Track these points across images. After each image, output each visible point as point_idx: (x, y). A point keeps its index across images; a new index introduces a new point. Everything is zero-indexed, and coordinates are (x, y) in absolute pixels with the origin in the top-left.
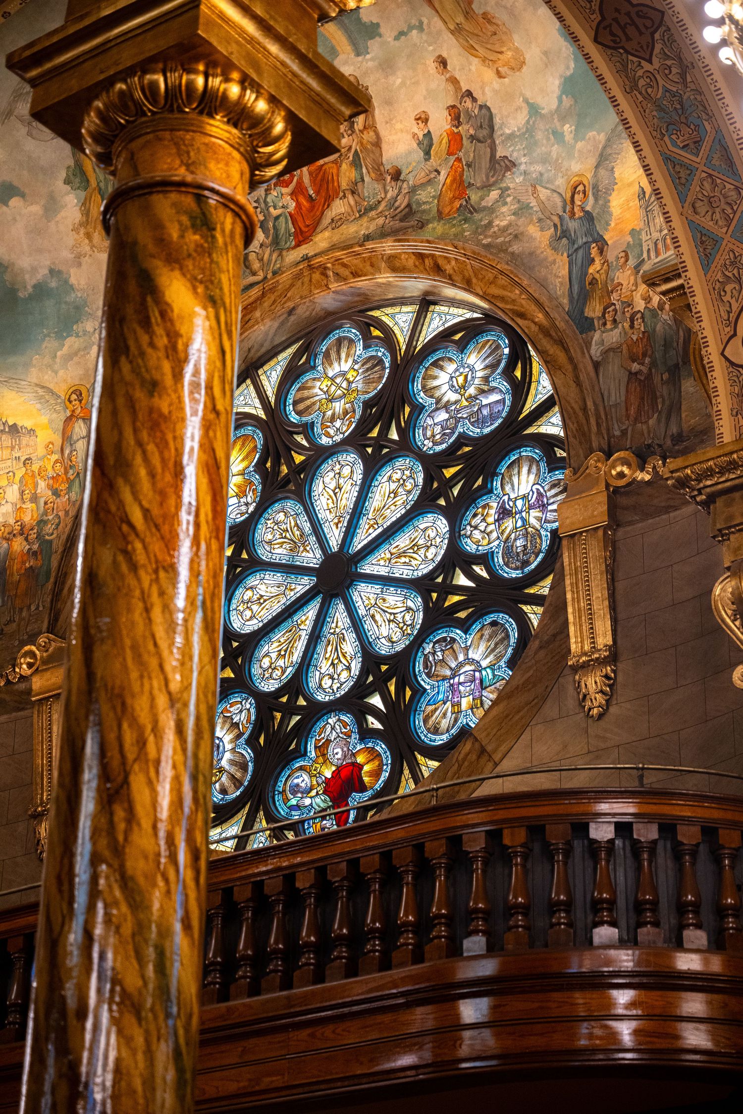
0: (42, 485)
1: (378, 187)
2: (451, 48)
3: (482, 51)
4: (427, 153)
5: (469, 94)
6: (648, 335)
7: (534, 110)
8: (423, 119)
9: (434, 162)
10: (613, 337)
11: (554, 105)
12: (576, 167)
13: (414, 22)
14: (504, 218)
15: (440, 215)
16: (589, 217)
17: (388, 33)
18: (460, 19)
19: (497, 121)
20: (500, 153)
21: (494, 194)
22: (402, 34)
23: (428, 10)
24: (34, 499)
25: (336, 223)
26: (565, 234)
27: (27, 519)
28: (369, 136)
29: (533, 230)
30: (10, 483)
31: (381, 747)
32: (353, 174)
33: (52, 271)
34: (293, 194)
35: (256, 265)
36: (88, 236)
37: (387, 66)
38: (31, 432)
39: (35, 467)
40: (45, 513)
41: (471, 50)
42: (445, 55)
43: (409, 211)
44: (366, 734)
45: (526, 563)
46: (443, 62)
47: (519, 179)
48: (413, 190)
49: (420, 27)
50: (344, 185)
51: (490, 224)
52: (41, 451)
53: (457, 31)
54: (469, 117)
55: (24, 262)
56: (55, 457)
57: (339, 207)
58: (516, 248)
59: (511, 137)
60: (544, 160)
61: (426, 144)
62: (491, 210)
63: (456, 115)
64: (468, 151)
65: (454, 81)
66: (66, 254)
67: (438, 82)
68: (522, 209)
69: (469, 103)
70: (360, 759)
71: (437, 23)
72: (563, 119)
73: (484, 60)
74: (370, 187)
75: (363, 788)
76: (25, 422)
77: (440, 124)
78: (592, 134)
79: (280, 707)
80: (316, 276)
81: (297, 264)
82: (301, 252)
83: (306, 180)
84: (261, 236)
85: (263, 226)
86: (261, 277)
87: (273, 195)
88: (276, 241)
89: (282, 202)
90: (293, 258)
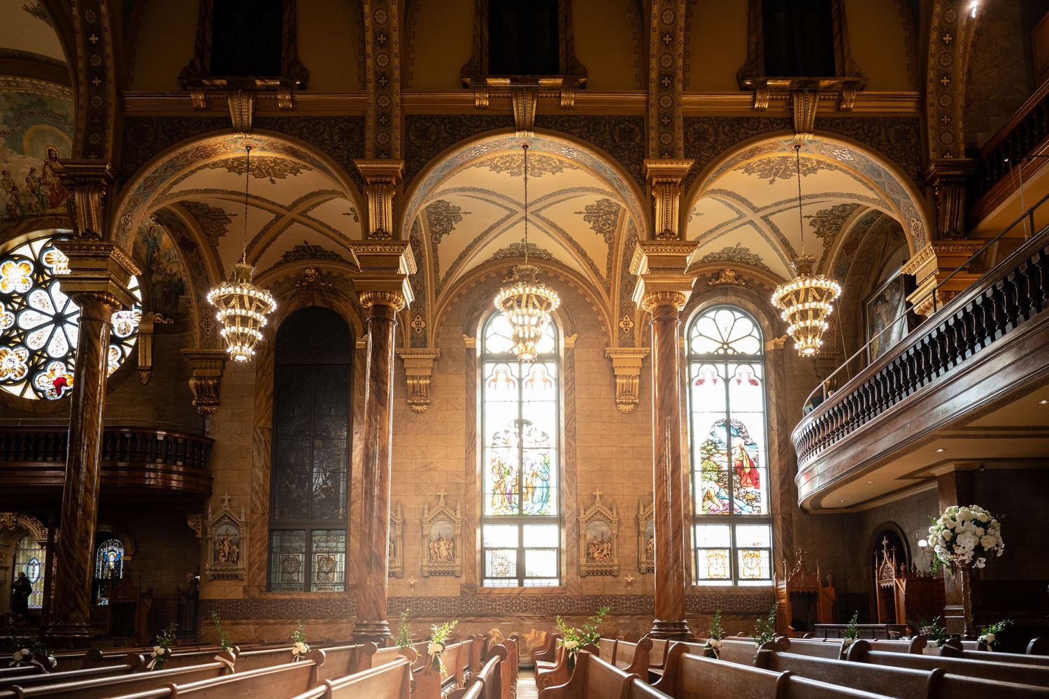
6: (170, 281)
10: (160, 278)
16: (155, 239)
26: (147, 240)
31: (73, 375)
34: (50, 189)
35: (34, 209)
44: (68, 370)
70: (66, 377)
75: (66, 385)
79: (38, 355)
80: (58, 222)
81: (53, 214)
82: (52, 211)
83: (56, 187)
84: (37, 200)
85: (37, 196)
86: (36, 214)
87: (42, 188)
88: (42, 203)
89: (45, 191)
90: (48, 211)
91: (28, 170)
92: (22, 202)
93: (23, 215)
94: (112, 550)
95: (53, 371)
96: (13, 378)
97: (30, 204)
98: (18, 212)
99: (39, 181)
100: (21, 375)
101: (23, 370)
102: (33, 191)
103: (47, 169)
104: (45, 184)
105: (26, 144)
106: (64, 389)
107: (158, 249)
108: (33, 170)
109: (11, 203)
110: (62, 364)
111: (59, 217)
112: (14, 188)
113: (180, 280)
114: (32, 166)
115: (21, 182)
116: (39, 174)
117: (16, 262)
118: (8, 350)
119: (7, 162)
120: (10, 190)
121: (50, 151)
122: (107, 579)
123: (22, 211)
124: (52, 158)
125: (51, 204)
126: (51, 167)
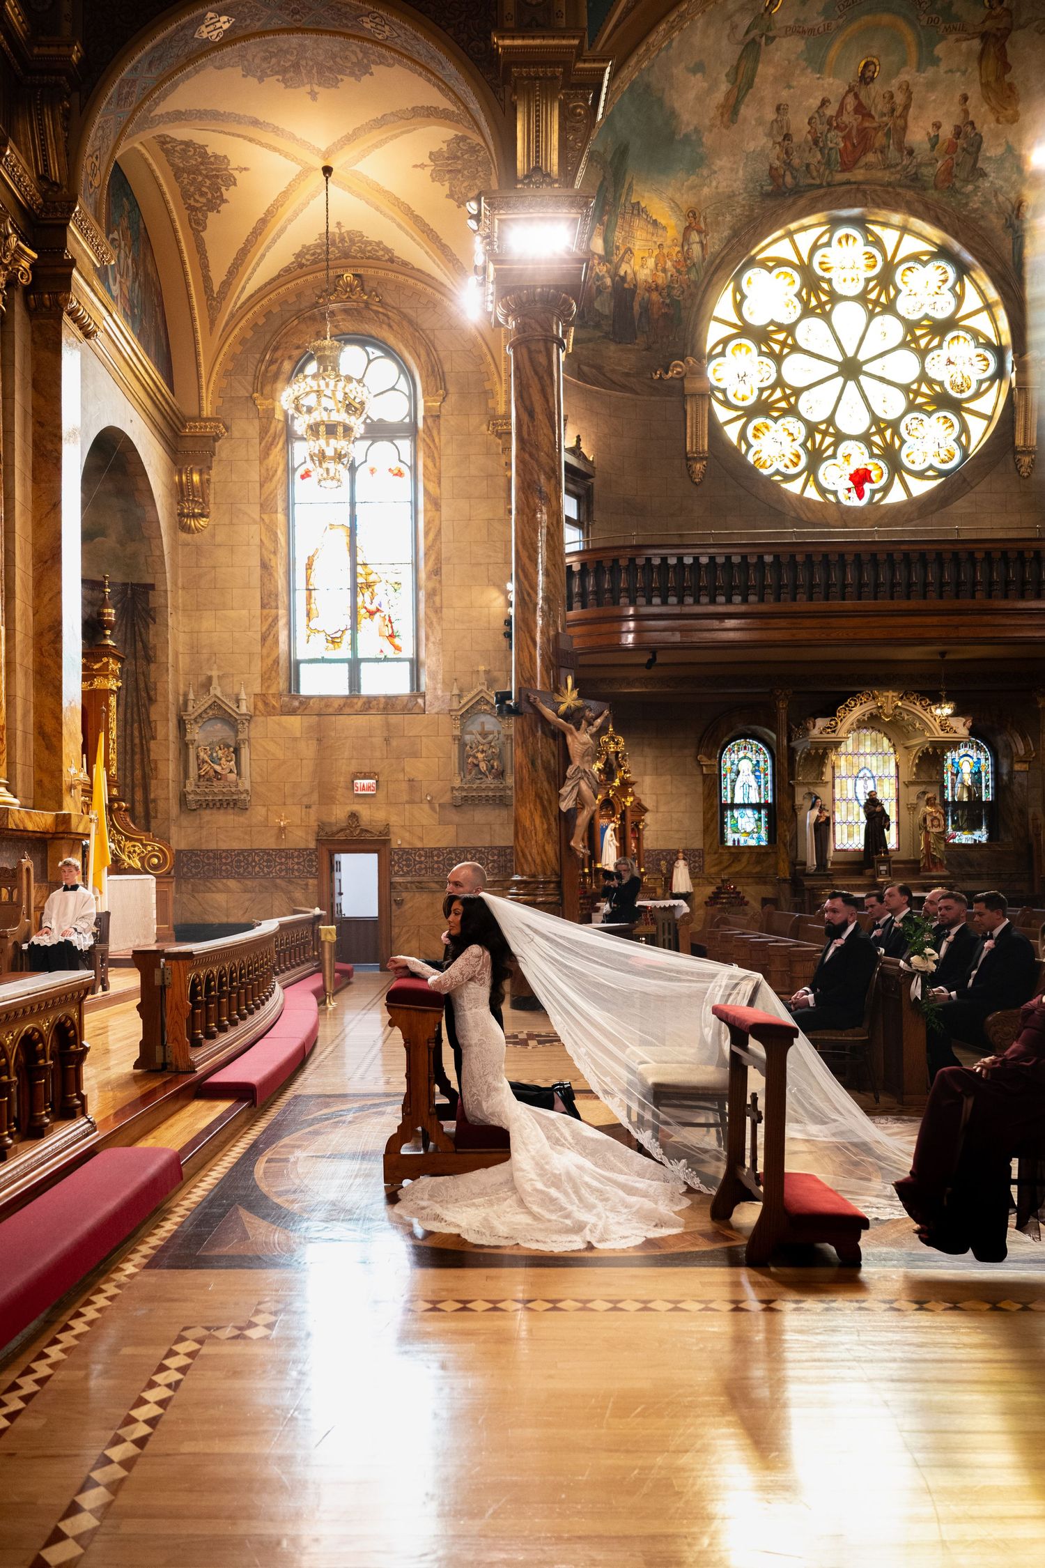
0: (669, 264)
1: (897, 154)
2: (975, 92)
3: (994, 102)
4: (933, 147)
5: (972, 123)
8: (937, 126)
9: (935, 153)
11: (1024, 152)
13: (963, 68)
14: (975, 203)
15: (936, 187)
17: (943, 68)
18: (992, 79)
19: (984, 146)
20: (979, 165)
21: (970, 187)
22: (951, 71)
23: (976, 65)
24: (664, 270)
25: (868, 167)
26: (1012, 226)
27: (660, 281)
28: (900, 122)
29: (992, 217)
30: (650, 256)
31: (881, 464)
32: (884, 141)
33: (696, 128)
34: (843, 138)
35: (815, 174)
36: (722, 115)
37: (931, 85)
38: (664, 228)
39: (665, 251)
40: (672, 281)
41: (987, 99)
42: (969, 94)
43: (915, 178)
44: (872, 455)
45: (962, 391)
46: (965, 98)
47: (987, 185)
48: (919, 165)
49: (964, 73)
50: (877, 145)
51: (967, 204)
52: (669, 242)
53: (985, 85)
54: (966, 137)
55: (685, 117)
56: (678, 249)
57: (871, 158)
58: (982, 223)
59: (989, 158)
60: (1006, 180)
61: (934, 141)
62: (967, 196)
63: (958, 132)
64: (960, 156)
65: (966, 112)
66: (707, 122)
67: (956, 109)
68: (986, 202)
69: (969, 128)
70: (870, 468)
71: (977, 74)
73: (992, 109)
74: (893, 153)
75: (871, 481)
76: (662, 221)
77: (947, 131)
79: (820, 431)
80: (860, 196)
81: (848, 183)
82: (845, 176)
83: (854, 132)
84: (819, 156)
85: (821, 150)
86: (818, 182)
87: (832, 134)
88: (828, 163)
89: (836, 140)
90: (840, 177)
91: (818, 103)
92: (796, 161)
93: (797, 185)
94: (966, 755)
95: (847, 457)
96: (783, 470)
97: (808, 166)
98: (788, 179)
99: (830, 123)
100: (795, 465)
101: (798, 456)
102: (816, 142)
103: (850, 99)
104: (837, 127)
105: (833, 53)
106: (867, 487)
108: (824, 102)
109: (777, 163)
110: (862, 445)
111: (863, 187)
112: (787, 137)
114: (826, 94)
116: (831, 111)
117: (770, 270)
118: (769, 422)
119: (789, 87)
120: (780, 139)
121: (867, 65)
122: (961, 802)
123: (794, 178)
124: (865, 78)
125: (843, 163)
126: (856, 96)
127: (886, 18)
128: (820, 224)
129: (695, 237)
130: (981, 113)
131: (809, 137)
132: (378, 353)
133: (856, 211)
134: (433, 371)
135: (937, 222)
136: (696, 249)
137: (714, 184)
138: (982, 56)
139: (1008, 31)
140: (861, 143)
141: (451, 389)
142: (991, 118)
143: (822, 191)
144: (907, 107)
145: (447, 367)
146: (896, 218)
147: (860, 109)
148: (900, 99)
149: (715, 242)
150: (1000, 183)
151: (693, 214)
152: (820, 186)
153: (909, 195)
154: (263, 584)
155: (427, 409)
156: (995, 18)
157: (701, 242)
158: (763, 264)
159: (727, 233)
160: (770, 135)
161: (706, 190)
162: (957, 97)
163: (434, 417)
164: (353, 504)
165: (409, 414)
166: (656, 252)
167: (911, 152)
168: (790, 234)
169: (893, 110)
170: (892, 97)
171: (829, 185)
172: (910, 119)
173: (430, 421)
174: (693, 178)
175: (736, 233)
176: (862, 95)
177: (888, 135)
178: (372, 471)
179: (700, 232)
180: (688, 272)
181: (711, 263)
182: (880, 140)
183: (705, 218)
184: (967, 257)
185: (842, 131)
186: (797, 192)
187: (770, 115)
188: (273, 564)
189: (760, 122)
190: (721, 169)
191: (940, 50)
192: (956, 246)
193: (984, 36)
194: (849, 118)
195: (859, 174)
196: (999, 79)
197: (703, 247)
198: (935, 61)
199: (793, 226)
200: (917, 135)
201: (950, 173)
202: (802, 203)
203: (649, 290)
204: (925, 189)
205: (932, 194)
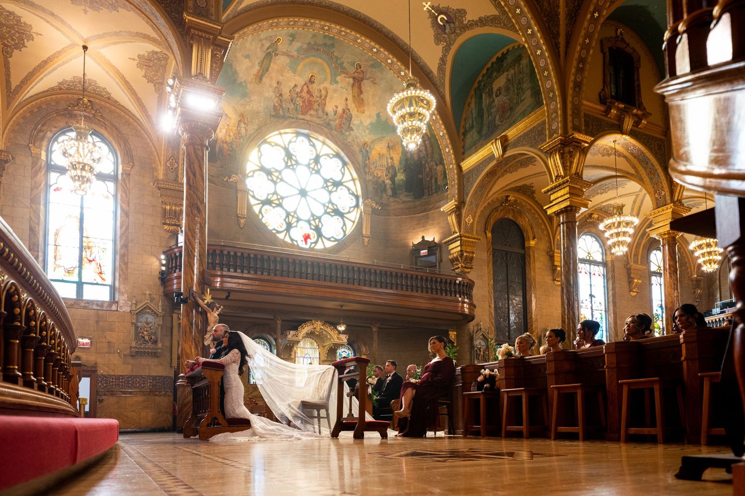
0: (231, 134)
1: (322, 114)
2: (350, 98)
3: (356, 104)
4: (335, 114)
5: (349, 109)
7: (361, 123)
8: (336, 107)
9: (336, 117)
11: (367, 125)
12: (366, 140)
13: (346, 88)
15: (335, 129)
16: (367, 151)
17: (339, 86)
18: (356, 95)
19: (353, 119)
20: (351, 126)
21: (348, 133)
22: (342, 88)
23: (351, 88)
24: (229, 136)
25: (311, 115)
26: (362, 151)
27: (227, 140)
28: (323, 102)
29: (355, 146)
30: (224, 128)
31: (314, 232)
32: (317, 107)
33: (245, 81)
34: (303, 101)
35: (291, 112)
36: (256, 79)
37: (335, 91)
38: (230, 118)
40: (232, 141)
41: (355, 102)
42: (348, 98)
43: (328, 124)
44: (311, 229)
45: (344, 210)
46: (347, 100)
47: (354, 134)
48: (330, 120)
49: (347, 90)
50: (315, 108)
51: (346, 139)
52: (232, 125)
53: (354, 97)
54: (347, 114)
55: (241, 75)
56: (235, 128)
57: (312, 112)
58: (351, 147)
59: (354, 124)
60: (360, 134)
61: (335, 112)
62: (347, 136)
63: (344, 111)
64: (344, 121)
65: (347, 105)
66: (250, 80)
67: (343, 102)
68: (353, 140)
69: (348, 111)
70: (310, 233)
71: (351, 92)
72: (367, 129)
73: (356, 106)
74: (320, 112)
75: (310, 239)
77: (340, 110)
78: (372, 136)
79: (291, 216)
80: (308, 125)
81: (304, 119)
82: (302, 117)
83: (306, 101)
84: (293, 106)
85: (294, 104)
86: (292, 116)
87: (298, 99)
88: (296, 110)
89: (299, 101)
90: (300, 116)
91: (293, 85)
92: (284, 106)
93: (284, 115)
94: (345, 352)
95: (301, 227)
96: (276, 228)
97: (289, 109)
98: (281, 112)
99: (297, 94)
100: (281, 227)
101: (282, 224)
102: (292, 101)
103: (305, 87)
104: (300, 97)
105: (299, 68)
106: (309, 241)
107: (369, 159)
108: (295, 86)
109: (277, 104)
110: (307, 224)
111: (310, 123)
112: (281, 95)
113: (384, 182)
114: (297, 83)
115: (286, 92)
116: (298, 90)
117: (273, 146)
118: (271, 208)
119: (282, 75)
120: (278, 95)
121: (312, 76)
123: (283, 112)
124: (311, 81)
125: (302, 111)
126: (308, 87)
127: (320, 61)
128: (292, 133)
129: (243, 125)
130: (352, 106)
131: (289, 98)
132: (98, 140)
133: (306, 131)
134: (127, 154)
135: (336, 143)
136: (243, 131)
137: (251, 105)
138: (353, 85)
139: (362, 79)
140: (308, 106)
141: (136, 164)
142: (356, 109)
143: (294, 120)
144: (326, 96)
145: (134, 153)
146: (321, 138)
147: (309, 92)
148: (323, 93)
149: (252, 128)
150: (358, 134)
151: (242, 115)
152: (293, 118)
153: (326, 130)
154: (30, 239)
155: (123, 170)
156: (358, 73)
157: (245, 128)
158: (270, 143)
159: (256, 127)
160: (274, 92)
161: (248, 107)
162: (344, 98)
163: (126, 174)
164: (82, 208)
165: (114, 171)
166: (226, 127)
167: (327, 114)
168: (280, 134)
169: (321, 96)
170: (321, 91)
171: (297, 118)
172: (327, 101)
173: (125, 176)
174: (242, 100)
175: (259, 128)
176: (310, 87)
177: (319, 105)
178: (93, 194)
179: (245, 124)
180: (240, 139)
181: (250, 138)
182: (316, 106)
183: (247, 119)
184: (346, 159)
185: (302, 98)
186: (284, 118)
187: (275, 85)
188: (37, 229)
189: (271, 86)
190: (254, 100)
191: (338, 78)
192: (343, 154)
193: (354, 78)
194: (304, 94)
195: (307, 117)
196: (358, 96)
197: (246, 130)
198: (337, 82)
199: (282, 131)
200: (329, 108)
201: (341, 126)
202: (286, 122)
203: (223, 142)
204: (332, 130)
205: (334, 132)
